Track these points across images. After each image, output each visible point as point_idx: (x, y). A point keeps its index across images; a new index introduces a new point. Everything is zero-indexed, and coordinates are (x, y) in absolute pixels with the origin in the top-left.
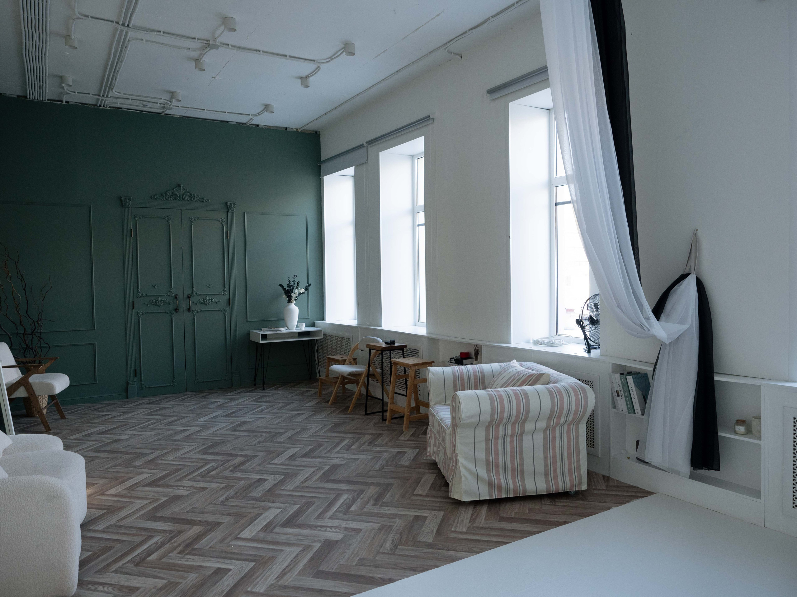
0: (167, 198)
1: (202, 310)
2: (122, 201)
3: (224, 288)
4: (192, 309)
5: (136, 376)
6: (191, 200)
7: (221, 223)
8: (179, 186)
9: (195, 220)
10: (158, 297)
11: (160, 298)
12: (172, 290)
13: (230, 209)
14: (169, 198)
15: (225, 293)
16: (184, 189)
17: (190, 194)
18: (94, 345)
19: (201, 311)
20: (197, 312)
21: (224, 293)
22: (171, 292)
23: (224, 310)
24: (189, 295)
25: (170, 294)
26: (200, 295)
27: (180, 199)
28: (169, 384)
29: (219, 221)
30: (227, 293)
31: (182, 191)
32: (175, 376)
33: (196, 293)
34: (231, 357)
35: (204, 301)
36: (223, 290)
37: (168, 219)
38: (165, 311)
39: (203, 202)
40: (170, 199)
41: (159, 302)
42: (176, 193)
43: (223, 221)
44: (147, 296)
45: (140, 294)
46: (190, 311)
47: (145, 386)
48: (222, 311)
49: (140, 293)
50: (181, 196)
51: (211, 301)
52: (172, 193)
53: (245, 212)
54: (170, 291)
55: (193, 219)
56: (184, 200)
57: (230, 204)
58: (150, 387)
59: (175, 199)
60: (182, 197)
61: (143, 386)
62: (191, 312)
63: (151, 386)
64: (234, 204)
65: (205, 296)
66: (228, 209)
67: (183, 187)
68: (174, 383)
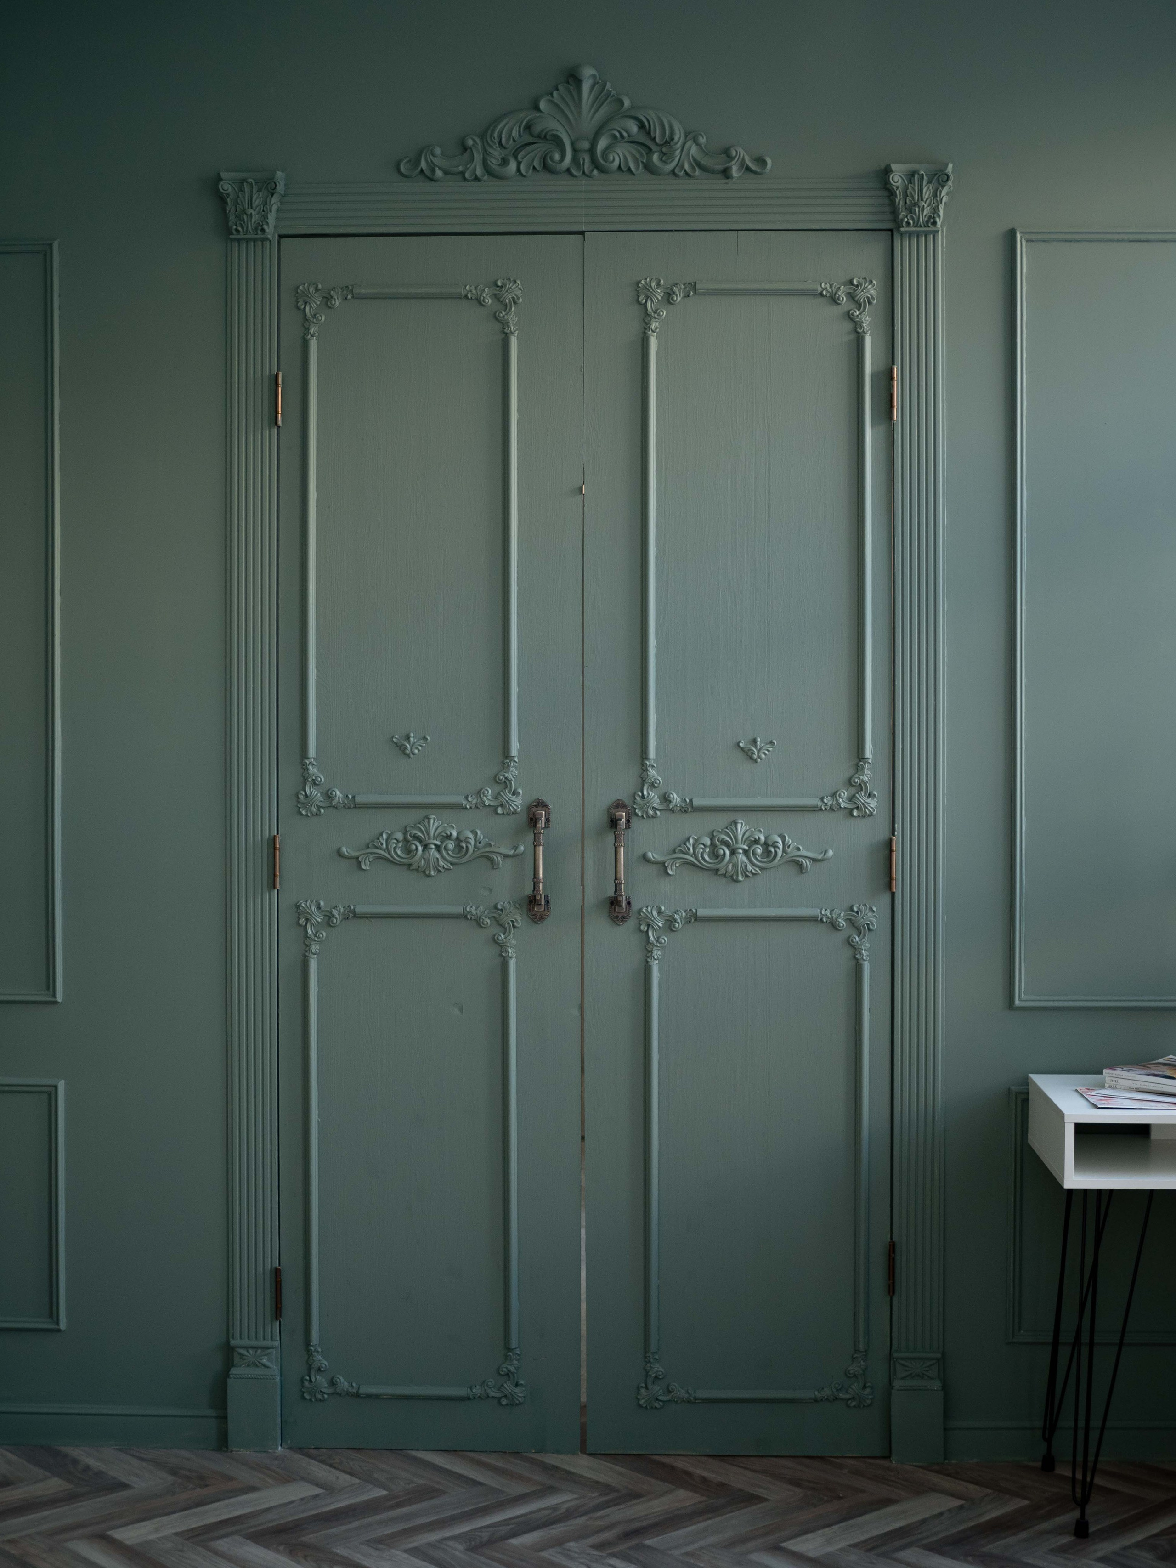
0: (493, 163)
1: (701, 912)
2: (221, 199)
3: (858, 769)
4: (635, 907)
5: (278, 1311)
6: (649, 168)
7: (849, 316)
8: (573, 78)
9: (669, 296)
10: (422, 813)
11: (434, 825)
12: (512, 773)
13: (910, 210)
14: (505, 162)
15: (862, 798)
16: (601, 96)
17: (642, 126)
18: (51, 1094)
19: (694, 918)
20: (670, 924)
21: (851, 799)
22: (506, 783)
23: (851, 922)
24: (619, 805)
25: (496, 797)
26: (689, 808)
27: (575, 160)
28: (477, 1390)
29: (834, 300)
30: (873, 803)
31: (589, 117)
32: (514, 1344)
33: (665, 799)
34: (892, 1248)
35: (714, 855)
36: (850, 783)
37: (497, 298)
38: (459, 909)
39: (726, 173)
40: (513, 166)
41: (426, 847)
42: (551, 124)
43: (862, 296)
44: (353, 805)
45: (316, 794)
46: (624, 918)
47: (332, 1383)
48: (833, 925)
49: (314, 783)
50: (586, 145)
51: (767, 852)
52: (528, 127)
53: (1012, 233)
54: (496, 780)
55: (659, 294)
56: (602, 170)
57: (911, 175)
58: (357, 1395)
59: (545, 166)
60: (592, 151)
61: (321, 1381)
62: (631, 923)
63: (365, 1390)
64: (940, 178)
65: (720, 821)
66: (895, 212)
67: (599, 84)
68: (509, 1387)
